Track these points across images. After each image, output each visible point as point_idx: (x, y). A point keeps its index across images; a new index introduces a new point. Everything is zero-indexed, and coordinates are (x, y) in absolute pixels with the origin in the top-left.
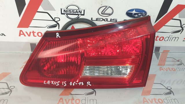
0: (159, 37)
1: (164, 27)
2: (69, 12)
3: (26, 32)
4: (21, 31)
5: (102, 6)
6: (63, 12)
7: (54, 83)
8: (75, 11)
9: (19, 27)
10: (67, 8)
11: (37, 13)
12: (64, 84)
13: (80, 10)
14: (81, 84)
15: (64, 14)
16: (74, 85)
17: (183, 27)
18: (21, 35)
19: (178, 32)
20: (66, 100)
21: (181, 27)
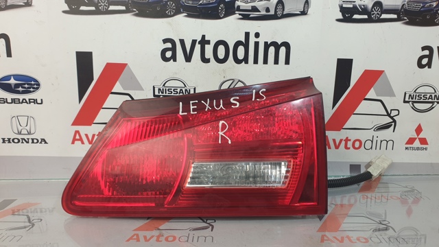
0: (350, 140)
1: (353, 116)
2: (167, 92)
3: (87, 135)
4: (77, 132)
5: (226, 79)
6: (157, 93)
8: (178, 91)
9: (74, 124)
10: (164, 85)
11: (111, 95)
13: (188, 88)
15: (159, 96)
17: (392, 115)
18: (76, 142)
19: (386, 127)
20: (145, 237)
21: (389, 115)
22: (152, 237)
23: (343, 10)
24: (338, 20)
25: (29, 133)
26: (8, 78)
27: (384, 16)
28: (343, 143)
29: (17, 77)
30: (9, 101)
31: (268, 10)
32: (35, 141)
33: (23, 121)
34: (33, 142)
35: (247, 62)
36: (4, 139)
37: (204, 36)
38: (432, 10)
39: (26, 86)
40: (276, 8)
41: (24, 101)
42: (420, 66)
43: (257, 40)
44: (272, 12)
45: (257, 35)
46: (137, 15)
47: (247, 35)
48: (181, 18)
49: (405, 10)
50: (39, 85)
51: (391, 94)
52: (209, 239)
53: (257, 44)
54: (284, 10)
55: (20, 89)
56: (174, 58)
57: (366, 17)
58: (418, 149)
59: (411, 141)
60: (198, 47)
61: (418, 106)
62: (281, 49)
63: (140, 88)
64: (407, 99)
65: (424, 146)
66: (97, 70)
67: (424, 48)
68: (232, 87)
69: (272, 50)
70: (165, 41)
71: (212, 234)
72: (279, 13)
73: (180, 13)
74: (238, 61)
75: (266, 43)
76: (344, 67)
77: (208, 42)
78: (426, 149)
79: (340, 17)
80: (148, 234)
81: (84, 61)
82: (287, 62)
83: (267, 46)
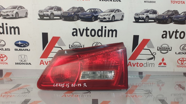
0: (138, 63)
1: (139, 55)
2: (74, 47)
3: (45, 62)
4: (42, 61)
5: (95, 42)
6: (70, 47)
7: (60, 85)
8: (78, 46)
9: (41, 58)
10: (73, 44)
11: (54, 48)
12: (68, 86)
13: (81, 45)
14: (80, 85)
15: (71, 48)
16: (74, 86)
17: (153, 55)
18: (41, 64)
19: (151, 59)
20: (68, 95)
21: (152, 55)
22: (70, 95)
23: (135, 18)
24: (134, 22)
25: (25, 61)
26: (18, 42)
27: (150, 21)
28: (136, 64)
29: (21, 41)
30: (18, 50)
31: (109, 19)
32: (27, 64)
33: (23, 57)
34: (26, 64)
35: (102, 36)
36: (16, 63)
37: (87, 28)
38: (166, 19)
39: (24, 44)
40: (112, 18)
41: (24, 50)
42: (163, 37)
43: (105, 29)
44: (111, 19)
45: (106, 27)
46: (64, 20)
47: (102, 27)
48: (79, 22)
49: (157, 19)
50: (29, 44)
51: (153, 47)
52: (89, 96)
53: (105, 30)
54: (115, 19)
55: (22, 46)
56: (77, 35)
57: (143, 21)
58: (163, 66)
59: (160, 64)
60: (85, 31)
61: (162, 51)
62: (114, 32)
63: (65, 45)
64: (158, 49)
65: (165, 66)
66: (50, 39)
67: (164, 32)
68: (96, 45)
69: (111, 32)
70: (74, 29)
71: (90, 94)
72: (113, 20)
73: (79, 20)
74: (99, 36)
75: (109, 30)
76: (136, 38)
77: (89, 30)
78: (166, 67)
79: (135, 21)
80: (69, 94)
81: (45, 36)
82: (116, 36)
83: (109, 31)
